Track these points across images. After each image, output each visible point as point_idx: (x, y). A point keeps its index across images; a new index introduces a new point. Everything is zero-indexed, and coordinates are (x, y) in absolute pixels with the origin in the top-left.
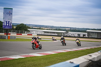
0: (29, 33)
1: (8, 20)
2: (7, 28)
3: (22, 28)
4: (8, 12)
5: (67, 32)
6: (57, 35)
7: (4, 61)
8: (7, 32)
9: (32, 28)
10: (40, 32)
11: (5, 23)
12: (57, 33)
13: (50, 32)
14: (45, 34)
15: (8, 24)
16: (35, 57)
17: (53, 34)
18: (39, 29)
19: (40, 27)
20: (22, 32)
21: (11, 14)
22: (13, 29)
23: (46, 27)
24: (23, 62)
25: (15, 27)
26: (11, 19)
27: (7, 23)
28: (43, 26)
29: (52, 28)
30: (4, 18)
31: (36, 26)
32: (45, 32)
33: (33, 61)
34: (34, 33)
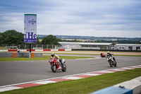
0: (61, 48)
1: (31, 32)
2: (29, 42)
3: (50, 42)
5: (114, 44)
6: (99, 48)
7: (28, 88)
8: (30, 48)
9: (65, 41)
10: (76, 45)
11: (27, 34)
12: (99, 46)
13: (90, 46)
14: (83, 48)
15: (30, 37)
17: (94, 48)
18: (75, 41)
19: (75, 39)
20: (50, 47)
21: (34, 22)
22: (38, 43)
23: (84, 38)
24: (54, 89)
25: (40, 40)
26: (35, 30)
27: (29, 35)
28: (79, 37)
29: (92, 39)
30: (25, 29)
31: (70, 37)
32: (83, 46)
33: (67, 86)
34: (68, 48)
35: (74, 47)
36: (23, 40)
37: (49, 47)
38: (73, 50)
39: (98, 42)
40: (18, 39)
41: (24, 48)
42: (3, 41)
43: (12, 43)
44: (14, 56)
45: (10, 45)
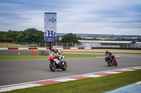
0: (80, 46)
1: (50, 30)
2: (49, 40)
3: (70, 40)
4: (51, 18)
5: (134, 43)
6: (119, 47)
9: (85, 39)
10: (96, 43)
11: (47, 33)
12: (119, 44)
13: (110, 44)
14: (103, 46)
15: (50, 35)
16: (91, 78)
17: (114, 46)
18: (94, 40)
19: (95, 38)
21: (54, 20)
22: (58, 41)
23: (104, 36)
24: (74, 87)
25: (60, 39)
26: (55, 28)
28: (99, 36)
29: (112, 37)
30: (45, 27)
31: (90, 35)
32: (102, 44)
33: (88, 84)
34: (88, 46)
35: (94, 45)
36: (43, 38)
37: (69, 45)
38: (92, 48)
39: (118, 40)
40: (38, 37)
41: (44, 47)
42: (23, 39)
43: (33, 41)
44: (34, 54)
45: (30, 43)
